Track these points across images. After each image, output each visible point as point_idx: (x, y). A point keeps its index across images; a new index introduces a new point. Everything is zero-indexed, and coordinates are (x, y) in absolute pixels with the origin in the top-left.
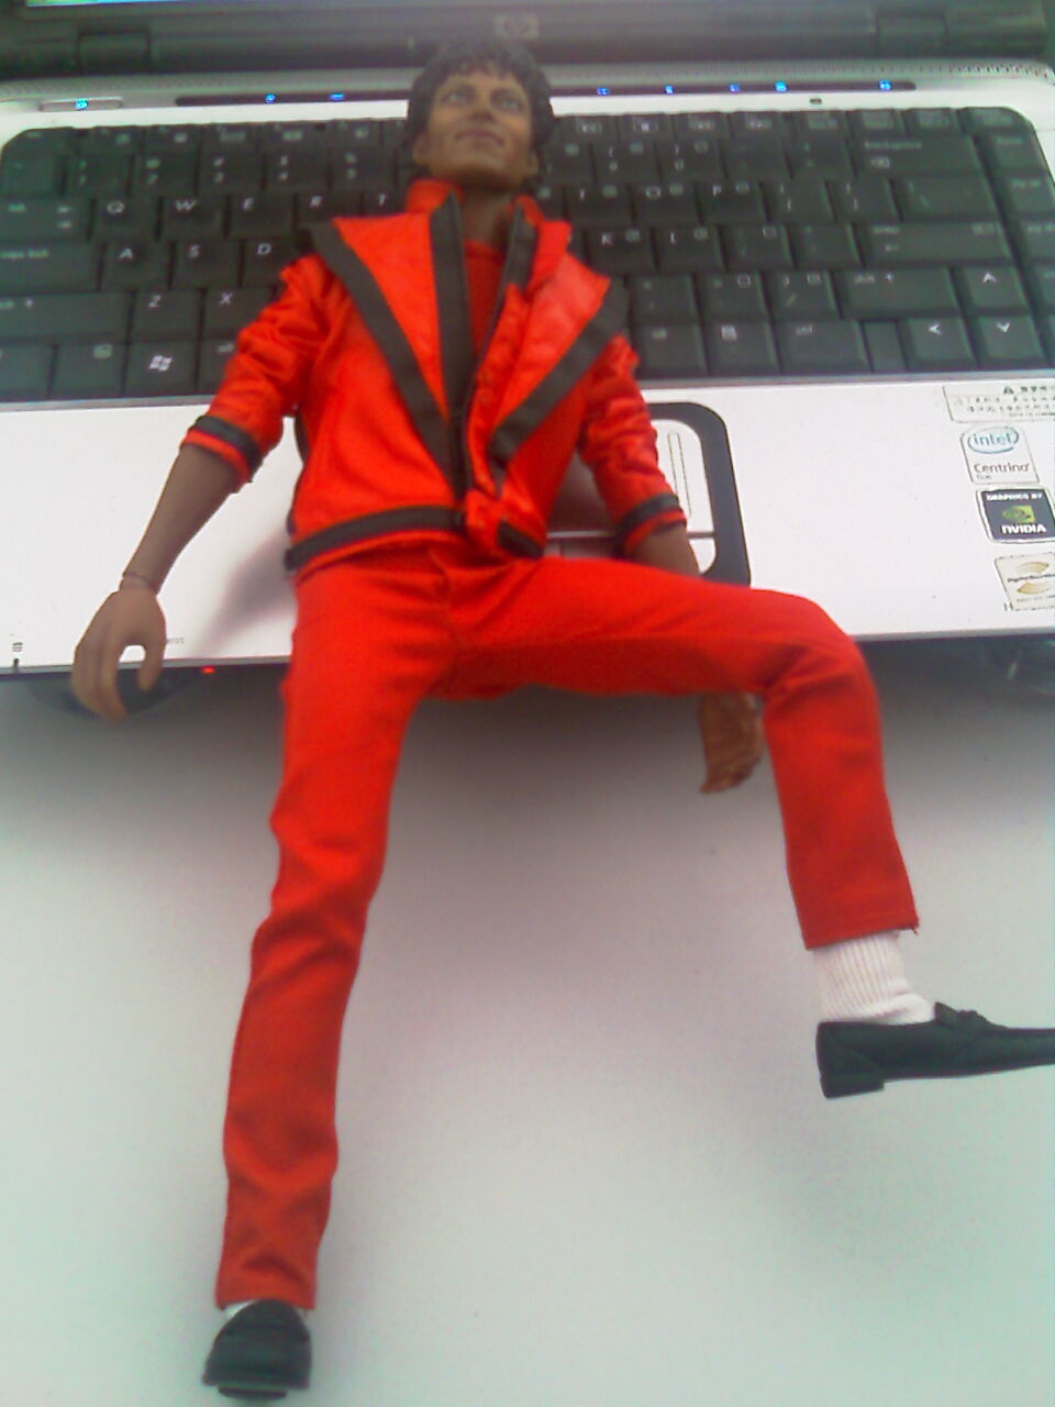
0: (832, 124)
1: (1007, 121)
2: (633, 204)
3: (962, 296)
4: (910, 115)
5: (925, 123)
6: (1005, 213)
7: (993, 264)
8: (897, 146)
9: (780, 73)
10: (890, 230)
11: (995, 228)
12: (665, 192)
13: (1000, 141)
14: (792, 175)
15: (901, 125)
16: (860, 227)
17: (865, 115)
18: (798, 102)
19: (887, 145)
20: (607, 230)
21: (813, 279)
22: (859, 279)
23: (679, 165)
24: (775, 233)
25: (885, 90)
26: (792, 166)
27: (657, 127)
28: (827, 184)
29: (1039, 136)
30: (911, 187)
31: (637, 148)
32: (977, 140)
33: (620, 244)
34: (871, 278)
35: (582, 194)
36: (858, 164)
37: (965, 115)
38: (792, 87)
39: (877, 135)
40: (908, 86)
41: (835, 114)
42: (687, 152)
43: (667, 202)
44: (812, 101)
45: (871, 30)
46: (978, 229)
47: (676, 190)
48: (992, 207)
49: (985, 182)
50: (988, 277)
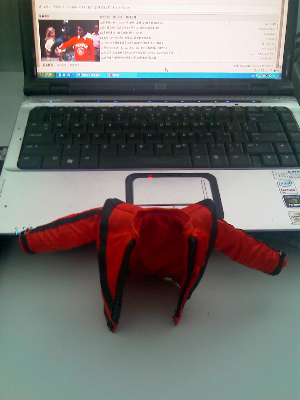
0: (241, 110)
1: (285, 110)
2: (191, 128)
3: (276, 150)
4: (260, 108)
5: (264, 110)
6: (285, 130)
7: (283, 142)
8: (257, 115)
9: (228, 98)
10: (256, 134)
11: (283, 134)
12: (199, 124)
13: (283, 114)
14: (231, 121)
15: (258, 110)
16: (249, 134)
17: (249, 108)
18: (232, 105)
19: (255, 115)
20: (184, 133)
21: (237, 145)
22: (249, 145)
23: (202, 118)
24: (227, 134)
25: (254, 102)
26: (231, 119)
27: (196, 110)
28: (240, 123)
29: (293, 114)
30: (261, 124)
31: (191, 114)
32: (277, 114)
33: (188, 136)
34: (252, 145)
35: (178, 125)
36: (248, 119)
37: (275, 108)
38: (230, 101)
39: (252, 112)
40: (260, 102)
41: (241, 107)
42: (204, 116)
43: (199, 126)
44: (235, 105)
45: (250, 89)
46: (279, 134)
47: (202, 124)
48: (282, 129)
49: (280, 124)
50: (282, 145)
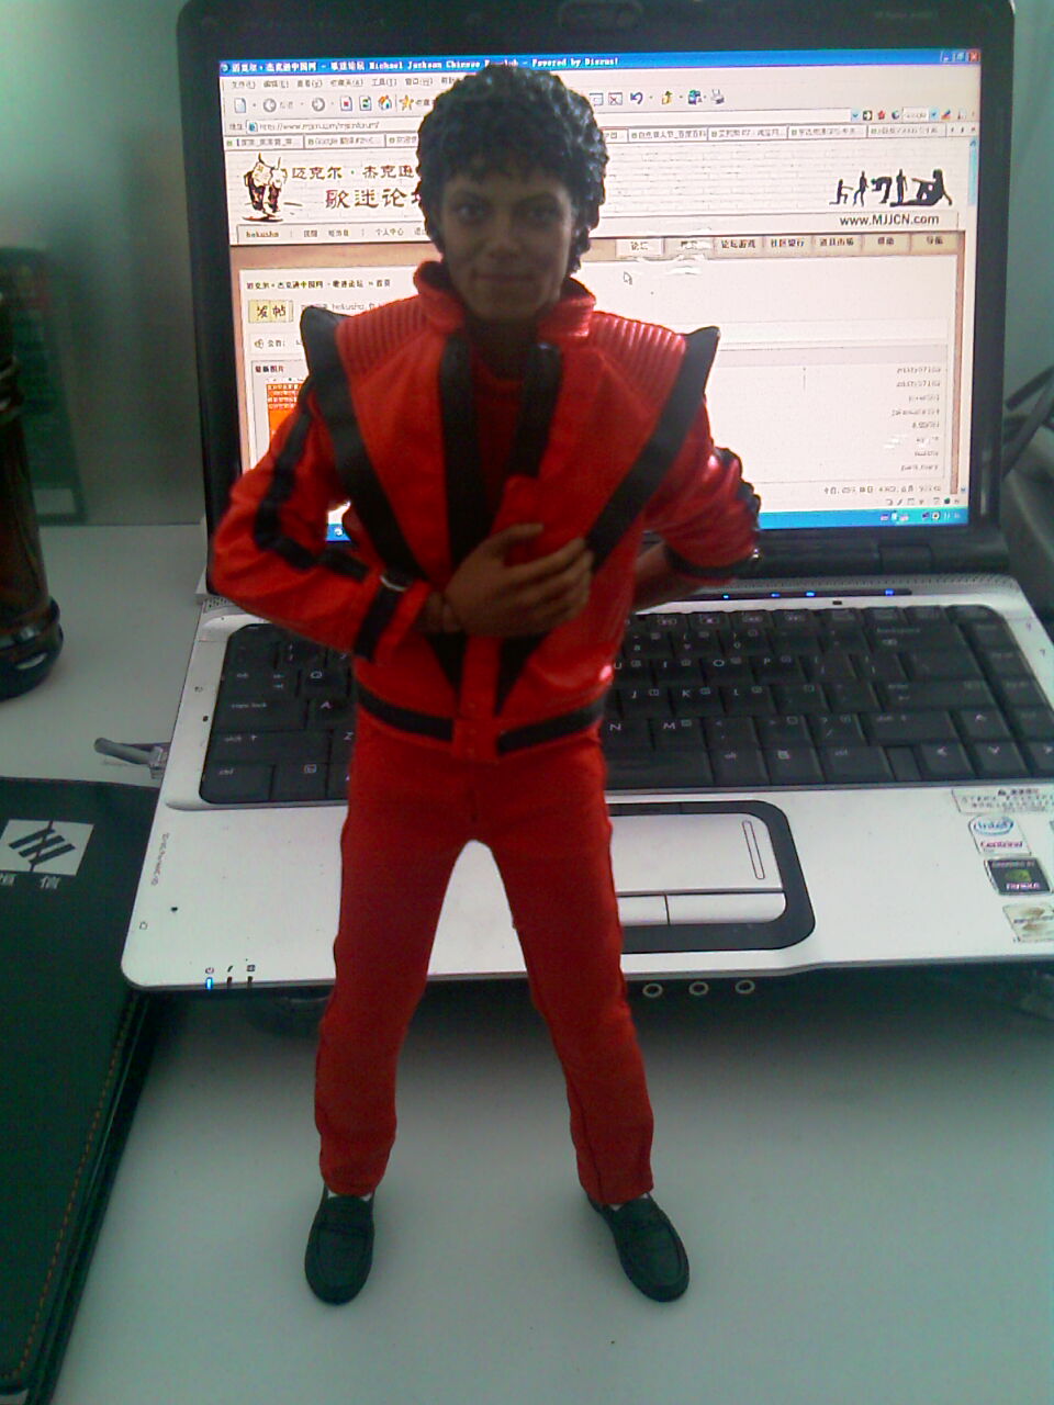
0: (851, 618)
1: (984, 614)
2: (704, 672)
3: (960, 728)
4: (910, 611)
5: (921, 616)
6: (987, 673)
7: (983, 708)
8: (902, 631)
9: (811, 585)
10: (901, 686)
11: (983, 685)
12: (728, 663)
13: (979, 627)
14: (823, 651)
15: (903, 617)
16: (879, 687)
17: (875, 611)
18: (825, 603)
19: (893, 631)
20: (686, 688)
21: (845, 719)
22: (881, 719)
23: (737, 645)
24: (813, 689)
25: (889, 595)
26: (823, 646)
27: (718, 622)
28: (850, 656)
29: (1010, 624)
30: (914, 658)
31: (704, 634)
32: (962, 627)
33: (696, 696)
34: (889, 718)
35: (665, 664)
36: (872, 644)
37: (952, 610)
38: (818, 595)
39: (888, 625)
40: (907, 593)
41: (852, 611)
42: (742, 638)
43: (730, 670)
44: (835, 603)
45: (876, 556)
46: (969, 685)
47: (736, 661)
48: (978, 670)
49: (971, 656)
50: (978, 717)
